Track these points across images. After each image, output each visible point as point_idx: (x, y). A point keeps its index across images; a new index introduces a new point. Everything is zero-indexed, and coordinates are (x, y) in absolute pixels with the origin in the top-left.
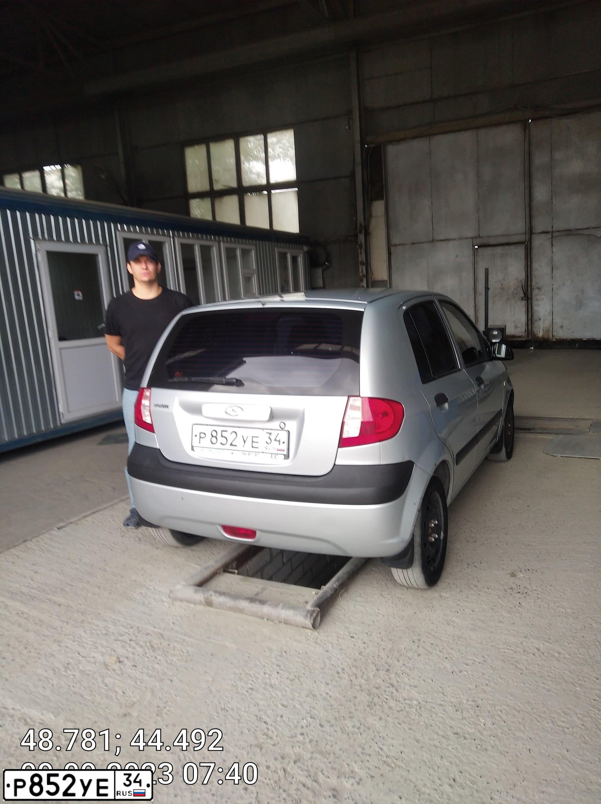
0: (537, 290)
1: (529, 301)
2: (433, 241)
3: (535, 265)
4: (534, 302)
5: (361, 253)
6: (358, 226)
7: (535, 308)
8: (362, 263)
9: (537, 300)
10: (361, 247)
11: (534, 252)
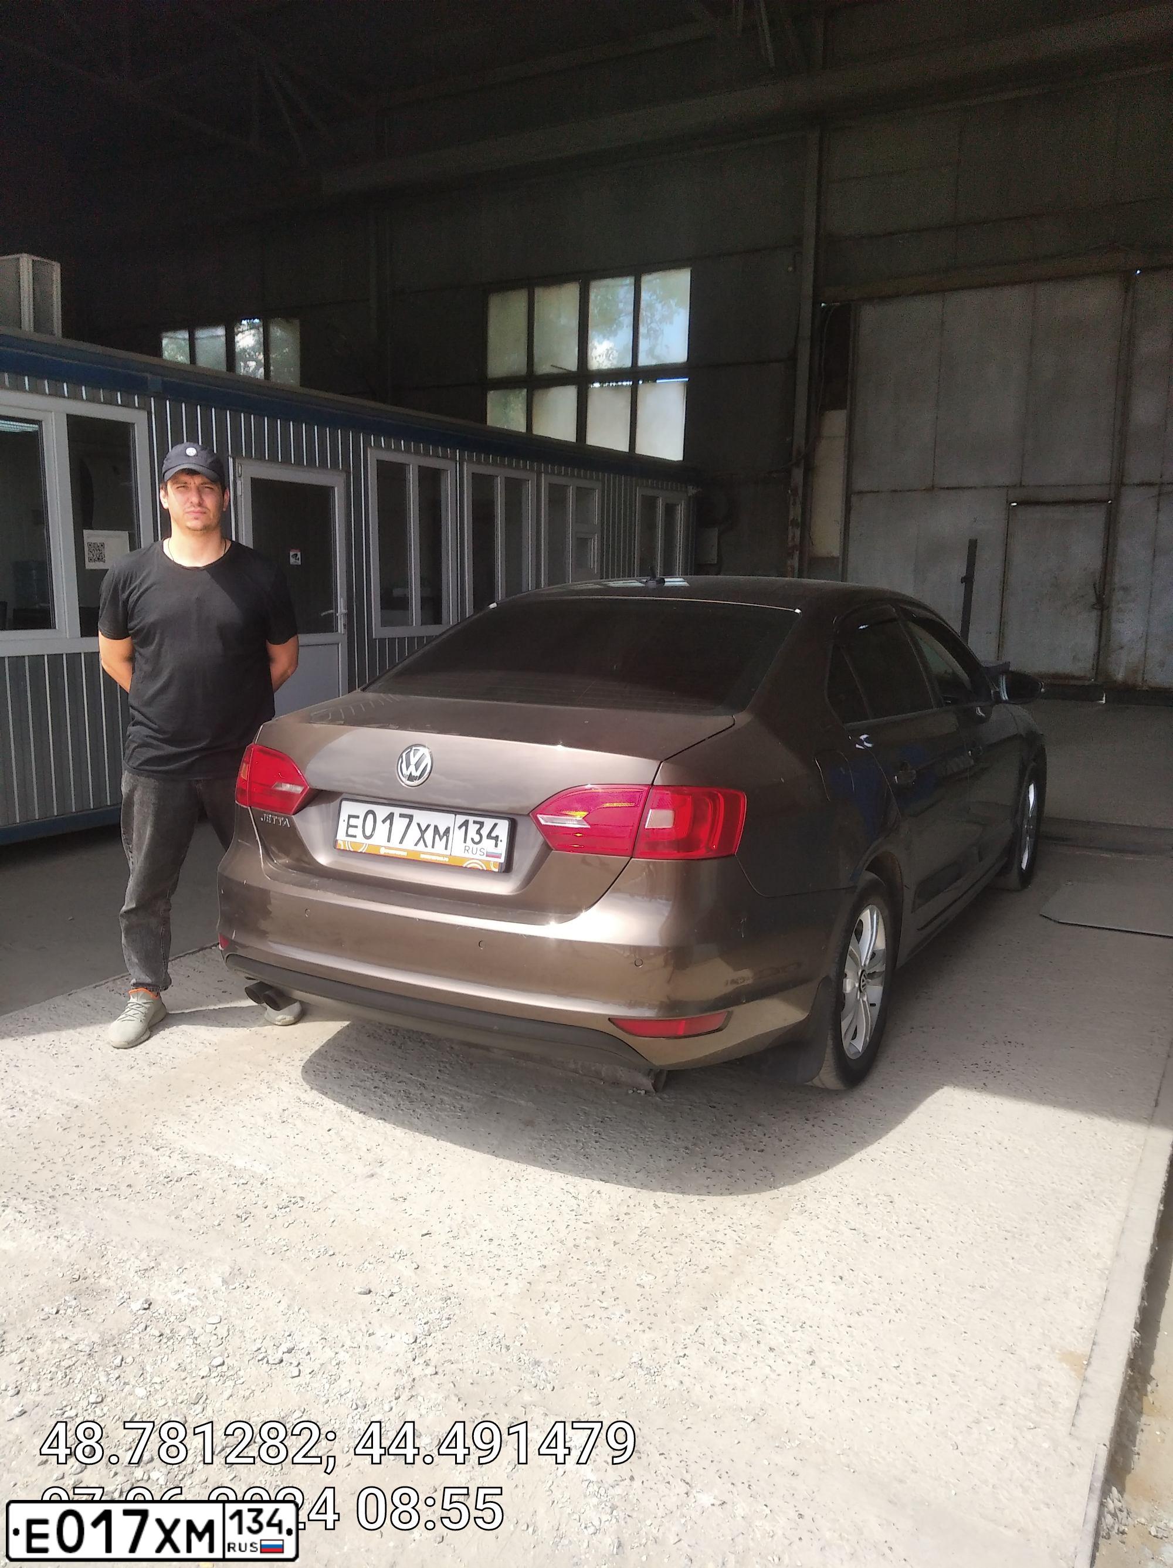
0: (1121, 593)
1: (1105, 611)
2: (931, 489)
3: (1122, 544)
4: (1115, 615)
5: (794, 504)
6: (794, 454)
8: (794, 523)
9: (1120, 610)
10: (795, 492)
11: (1123, 519)
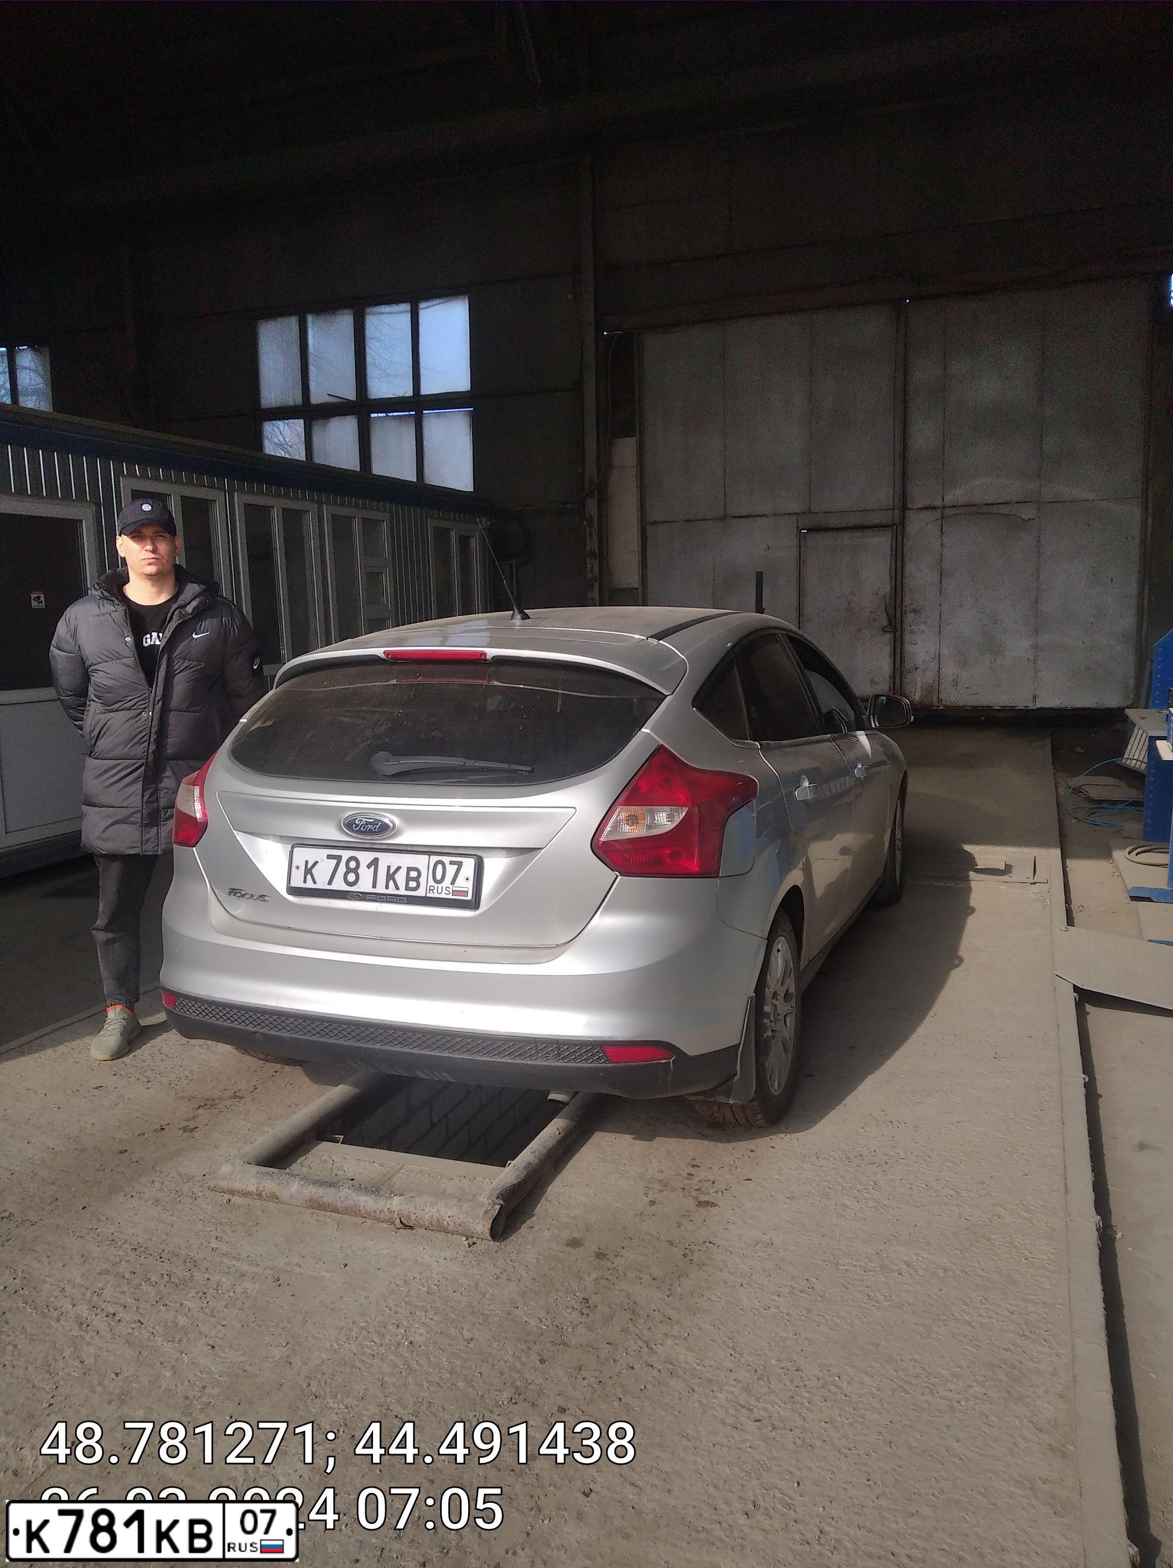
0: (912, 615)
1: (898, 634)
2: (724, 517)
3: (910, 568)
4: (907, 637)
5: (591, 535)
6: (587, 485)
7: (908, 648)
8: (592, 554)
9: (912, 632)
10: (590, 524)
11: (909, 544)
